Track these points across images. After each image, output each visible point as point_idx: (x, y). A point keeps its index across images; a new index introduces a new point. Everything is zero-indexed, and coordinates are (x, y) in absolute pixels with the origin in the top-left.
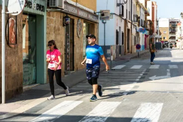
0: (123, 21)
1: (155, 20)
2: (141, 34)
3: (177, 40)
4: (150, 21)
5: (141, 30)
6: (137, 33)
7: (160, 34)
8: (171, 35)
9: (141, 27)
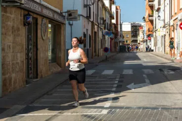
0: (90, 23)
1: (119, 23)
2: (107, 37)
3: (139, 44)
4: (114, 24)
5: (107, 34)
6: (104, 36)
7: (123, 37)
8: (133, 39)
9: (106, 30)
